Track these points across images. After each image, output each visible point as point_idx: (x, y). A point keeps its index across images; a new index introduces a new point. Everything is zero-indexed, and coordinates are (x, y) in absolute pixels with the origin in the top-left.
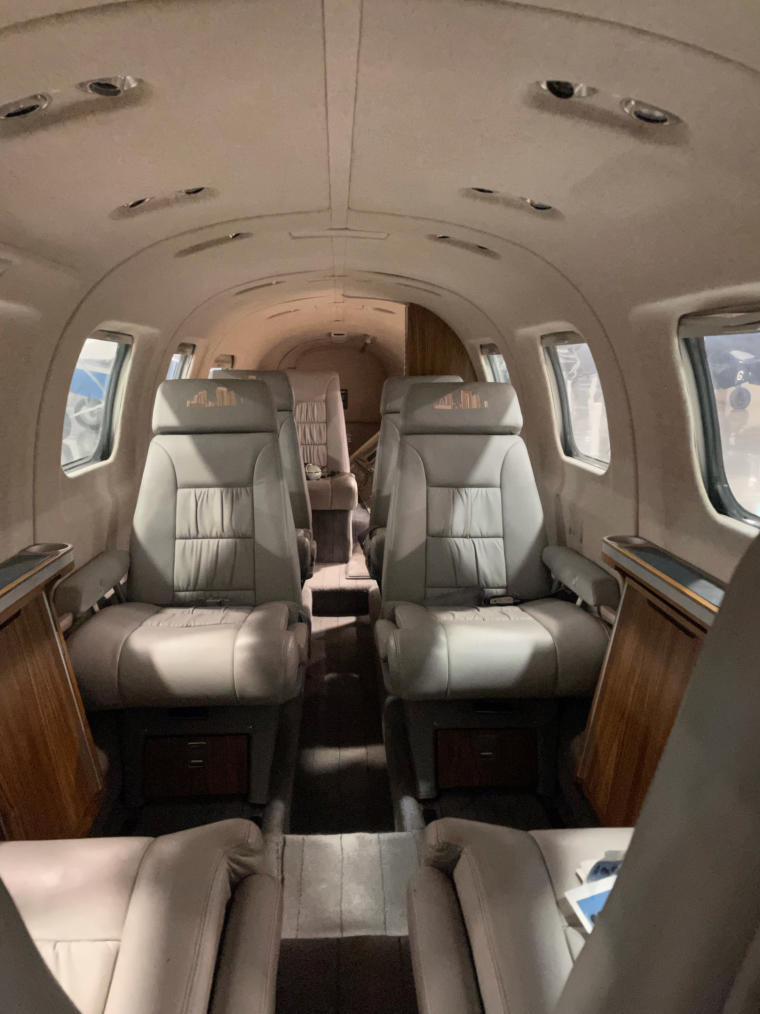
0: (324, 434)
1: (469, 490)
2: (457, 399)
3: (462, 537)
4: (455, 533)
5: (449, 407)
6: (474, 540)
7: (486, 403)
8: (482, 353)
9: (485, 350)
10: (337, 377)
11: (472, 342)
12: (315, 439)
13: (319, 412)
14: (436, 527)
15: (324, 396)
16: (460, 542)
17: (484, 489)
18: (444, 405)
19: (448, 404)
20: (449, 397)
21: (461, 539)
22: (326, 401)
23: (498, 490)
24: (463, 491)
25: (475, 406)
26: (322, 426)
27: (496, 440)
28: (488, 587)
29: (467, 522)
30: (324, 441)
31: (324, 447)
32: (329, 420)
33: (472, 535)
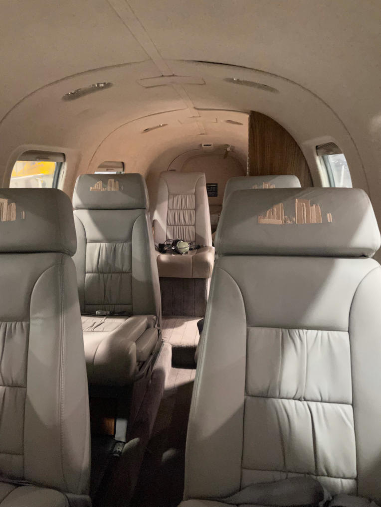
0: (193, 219)
1: (303, 332)
2: (290, 212)
3: (294, 399)
4: (284, 394)
5: (280, 222)
6: (311, 403)
7: (329, 217)
8: (318, 155)
9: (320, 151)
10: (204, 176)
11: (307, 144)
12: (187, 220)
13: (190, 202)
14: (259, 383)
15: (194, 190)
16: (290, 405)
17: (325, 333)
18: (273, 218)
19: (278, 218)
20: (279, 208)
21: (292, 402)
22: (195, 194)
23: (345, 335)
24: (295, 332)
25: (314, 220)
26: (192, 212)
27: (344, 266)
28: (329, 475)
29: (301, 380)
30: (193, 222)
31: (193, 227)
32: (197, 208)
33: (308, 397)
